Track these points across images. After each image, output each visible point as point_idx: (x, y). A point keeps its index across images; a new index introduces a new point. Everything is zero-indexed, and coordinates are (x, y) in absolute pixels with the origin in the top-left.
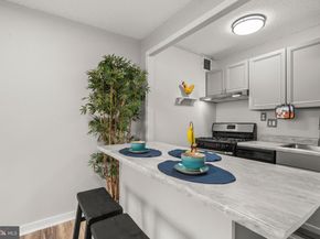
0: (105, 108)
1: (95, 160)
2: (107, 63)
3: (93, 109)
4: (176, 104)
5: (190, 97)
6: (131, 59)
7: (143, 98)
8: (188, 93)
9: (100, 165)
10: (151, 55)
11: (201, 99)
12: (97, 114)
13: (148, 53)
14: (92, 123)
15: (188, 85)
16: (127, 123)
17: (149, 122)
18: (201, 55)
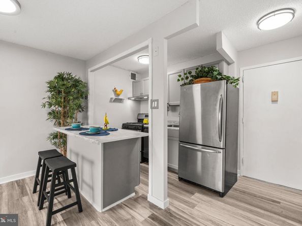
0: (59, 104)
1: (52, 137)
2: (60, 77)
3: (50, 105)
4: (111, 101)
5: (120, 97)
6: (77, 74)
7: (86, 98)
8: (119, 95)
9: (56, 140)
10: (91, 71)
11: (129, 99)
12: (53, 107)
13: (89, 70)
14: (50, 113)
15: (118, 90)
16: (74, 114)
17: (91, 113)
18: (129, 70)
